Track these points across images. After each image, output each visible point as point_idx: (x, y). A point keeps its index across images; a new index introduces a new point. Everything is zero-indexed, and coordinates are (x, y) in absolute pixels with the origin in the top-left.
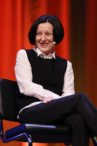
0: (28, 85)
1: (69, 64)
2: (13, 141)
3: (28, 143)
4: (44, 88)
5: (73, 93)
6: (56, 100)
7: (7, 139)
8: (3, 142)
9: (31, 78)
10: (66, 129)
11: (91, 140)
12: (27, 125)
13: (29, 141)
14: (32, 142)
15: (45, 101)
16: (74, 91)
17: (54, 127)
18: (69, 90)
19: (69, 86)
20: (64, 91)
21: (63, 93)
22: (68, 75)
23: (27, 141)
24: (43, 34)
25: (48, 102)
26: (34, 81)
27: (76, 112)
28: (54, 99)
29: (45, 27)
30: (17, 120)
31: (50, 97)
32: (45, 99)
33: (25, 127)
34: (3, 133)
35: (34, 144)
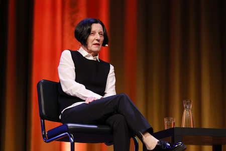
0: (70, 84)
1: (112, 67)
4: (86, 88)
6: (98, 100)
7: (49, 138)
8: (45, 141)
9: (74, 78)
10: (107, 128)
11: (132, 139)
12: (69, 125)
13: (71, 141)
14: (75, 141)
15: (87, 102)
17: (96, 127)
18: (111, 91)
19: (111, 87)
20: (106, 91)
21: (106, 93)
22: (111, 77)
23: (69, 141)
25: (90, 103)
26: (77, 80)
27: (118, 112)
28: (95, 99)
30: (59, 121)
31: (92, 98)
32: (87, 99)
33: (67, 126)
34: (45, 133)
35: (76, 144)
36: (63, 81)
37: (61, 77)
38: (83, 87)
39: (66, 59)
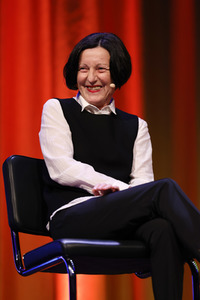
1: (142, 124)
2: (39, 273)
3: (67, 275)
4: (96, 170)
5: (150, 178)
7: (28, 267)
8: (21, 274)
9: (71, 152)
10: (139, 246)
11: (186, 266)
12: (65, 242)
13: (69, 272)
14: (76, 272)
16: (152, 175)
17: (116, 244)
20: (133, 174)
21: (133, 178)
23: (66, 271)
24: (92, 70)
27: (158, 215)
29: (95, 56)
30: (46, 233)
33: (62, 244)
34: (20, 257)
35: (79, 276)
36: (49, 160)
37: (47, 153)
38: (90, 168)
39: (51, 116)
